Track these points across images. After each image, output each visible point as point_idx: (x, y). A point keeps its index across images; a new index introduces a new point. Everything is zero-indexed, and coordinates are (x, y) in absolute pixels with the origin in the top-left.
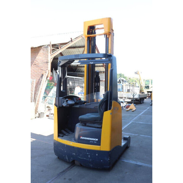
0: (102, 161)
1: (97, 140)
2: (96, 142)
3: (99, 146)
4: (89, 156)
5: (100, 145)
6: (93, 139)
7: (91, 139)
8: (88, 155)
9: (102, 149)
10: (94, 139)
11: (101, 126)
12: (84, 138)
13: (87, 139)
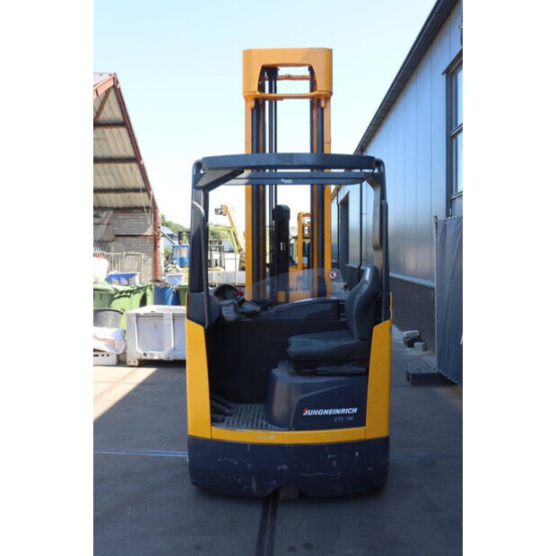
0: (370, 469)
1: (355, 410)
2: (351, 419)
3: (363, 428)
4: (334, 462)
5: (363, 423)
6: (344, 411)
7: (338, 411)
8: (331, 460)
9: (370, 436)
10: (347, 411)
11: (364, 369)
12: (315, 412)
13: (326, 412)
